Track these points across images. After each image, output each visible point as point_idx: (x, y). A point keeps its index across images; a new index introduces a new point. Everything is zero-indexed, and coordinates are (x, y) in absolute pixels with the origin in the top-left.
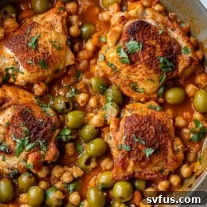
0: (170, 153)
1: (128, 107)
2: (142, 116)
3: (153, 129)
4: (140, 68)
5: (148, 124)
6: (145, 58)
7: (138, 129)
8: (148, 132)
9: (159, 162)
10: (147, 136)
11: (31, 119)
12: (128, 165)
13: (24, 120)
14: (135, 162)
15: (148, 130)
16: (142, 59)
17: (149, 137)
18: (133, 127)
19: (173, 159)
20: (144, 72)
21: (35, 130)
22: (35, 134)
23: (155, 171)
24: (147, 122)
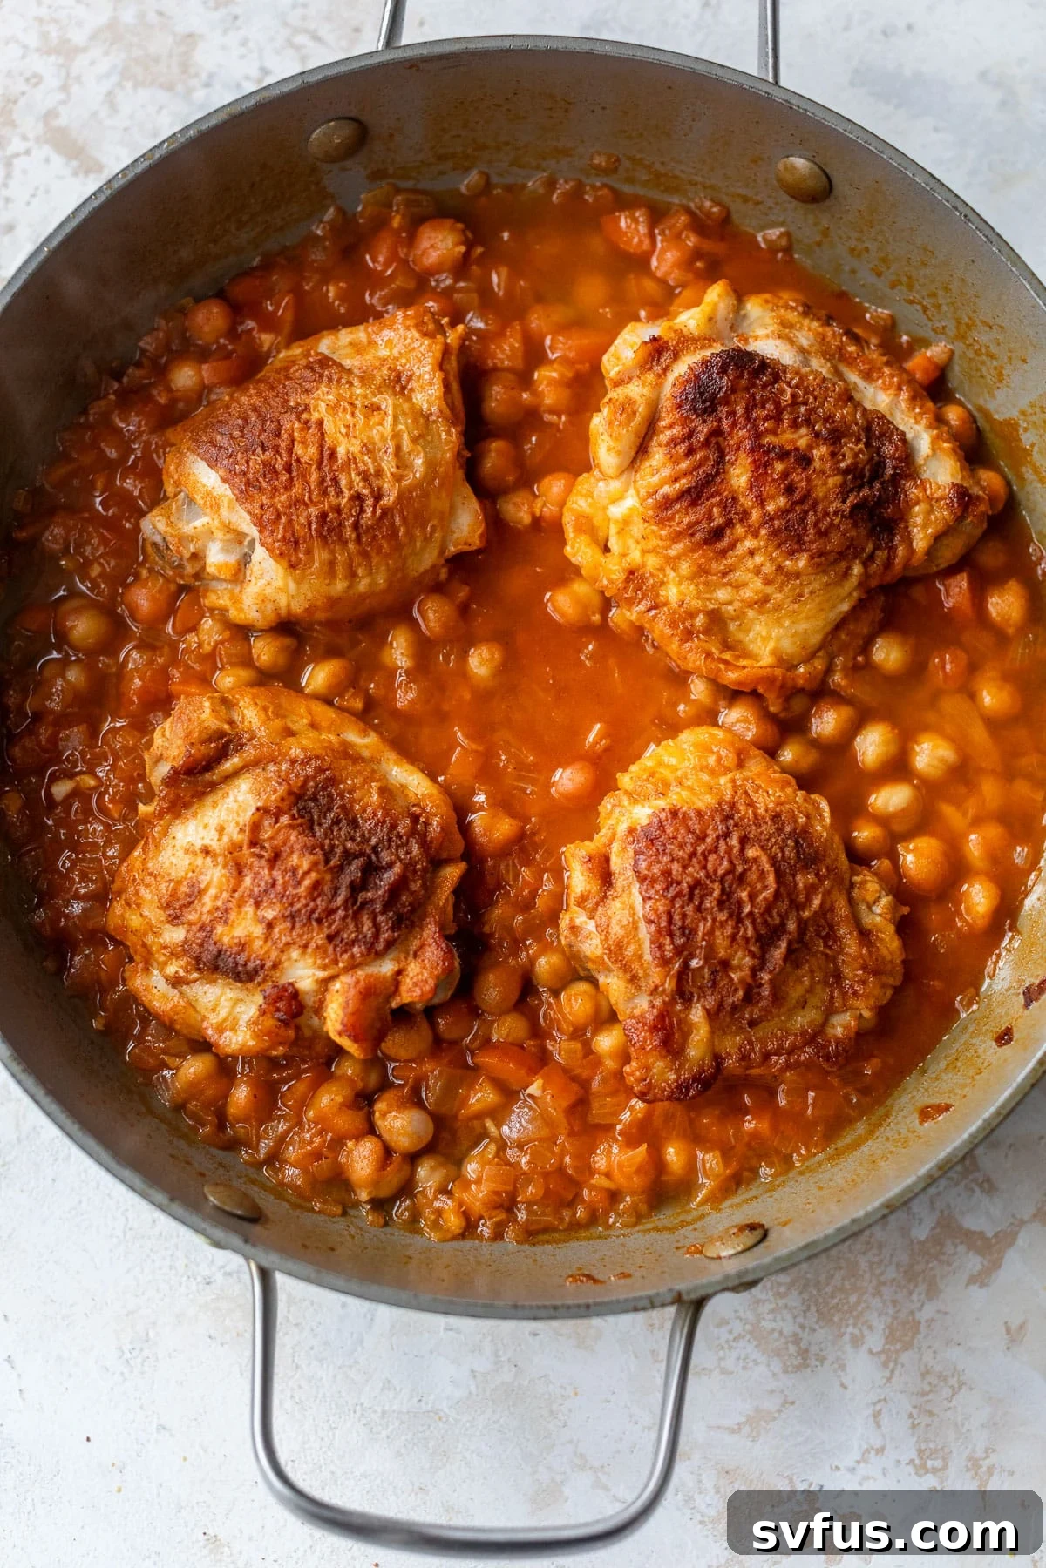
0: (851, 945)
1: (625, 780)
2: (699, 814)
3: (764, 860)
4: (752, 553)
5: (734, 842)
6: (771, 508)
7: (695, 871)
8: (741, 879)
9: (810, 990)
10: (744, 895)
11: (337, 822)
12: (686, 1035)
13: (309, 827)
14: (711, 1015)
15: (740, 869)
16: (755, 515)
17: (752, 897)
18: (676, 867)
19: (864, 968)
20: (768, 569)
21: (354, 870)
22: (355, 888)
23: (804, 1033)
24: (727, 835)
